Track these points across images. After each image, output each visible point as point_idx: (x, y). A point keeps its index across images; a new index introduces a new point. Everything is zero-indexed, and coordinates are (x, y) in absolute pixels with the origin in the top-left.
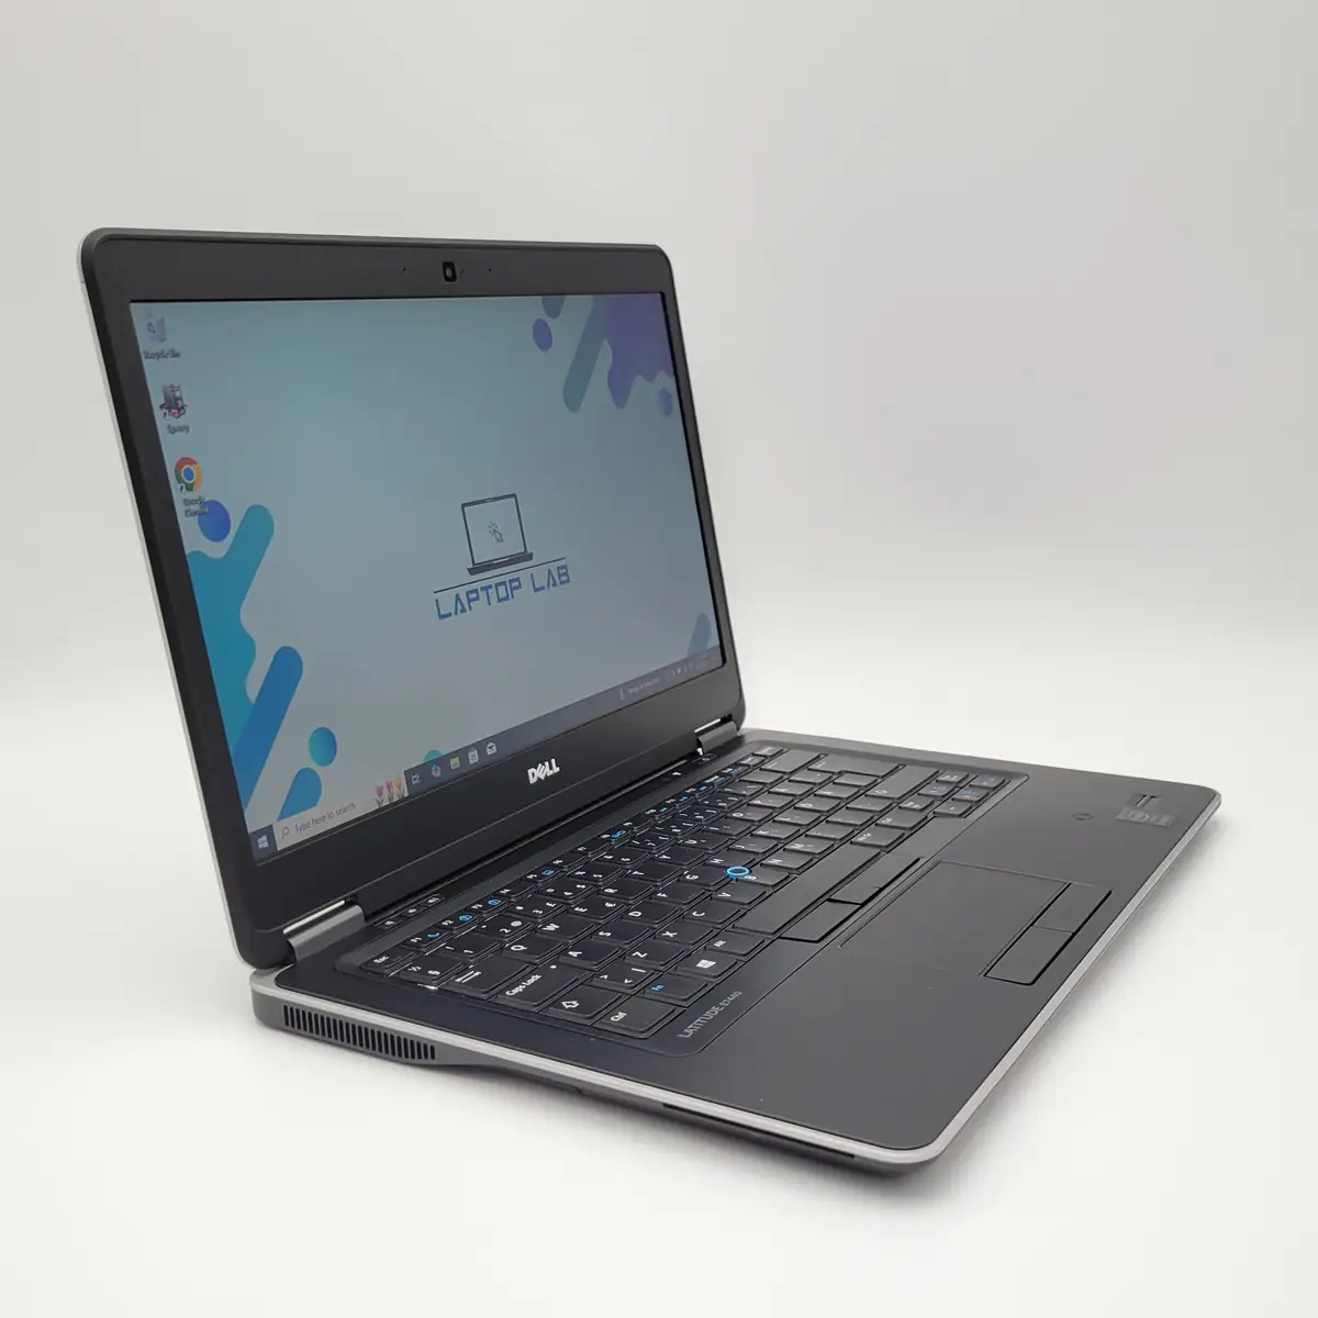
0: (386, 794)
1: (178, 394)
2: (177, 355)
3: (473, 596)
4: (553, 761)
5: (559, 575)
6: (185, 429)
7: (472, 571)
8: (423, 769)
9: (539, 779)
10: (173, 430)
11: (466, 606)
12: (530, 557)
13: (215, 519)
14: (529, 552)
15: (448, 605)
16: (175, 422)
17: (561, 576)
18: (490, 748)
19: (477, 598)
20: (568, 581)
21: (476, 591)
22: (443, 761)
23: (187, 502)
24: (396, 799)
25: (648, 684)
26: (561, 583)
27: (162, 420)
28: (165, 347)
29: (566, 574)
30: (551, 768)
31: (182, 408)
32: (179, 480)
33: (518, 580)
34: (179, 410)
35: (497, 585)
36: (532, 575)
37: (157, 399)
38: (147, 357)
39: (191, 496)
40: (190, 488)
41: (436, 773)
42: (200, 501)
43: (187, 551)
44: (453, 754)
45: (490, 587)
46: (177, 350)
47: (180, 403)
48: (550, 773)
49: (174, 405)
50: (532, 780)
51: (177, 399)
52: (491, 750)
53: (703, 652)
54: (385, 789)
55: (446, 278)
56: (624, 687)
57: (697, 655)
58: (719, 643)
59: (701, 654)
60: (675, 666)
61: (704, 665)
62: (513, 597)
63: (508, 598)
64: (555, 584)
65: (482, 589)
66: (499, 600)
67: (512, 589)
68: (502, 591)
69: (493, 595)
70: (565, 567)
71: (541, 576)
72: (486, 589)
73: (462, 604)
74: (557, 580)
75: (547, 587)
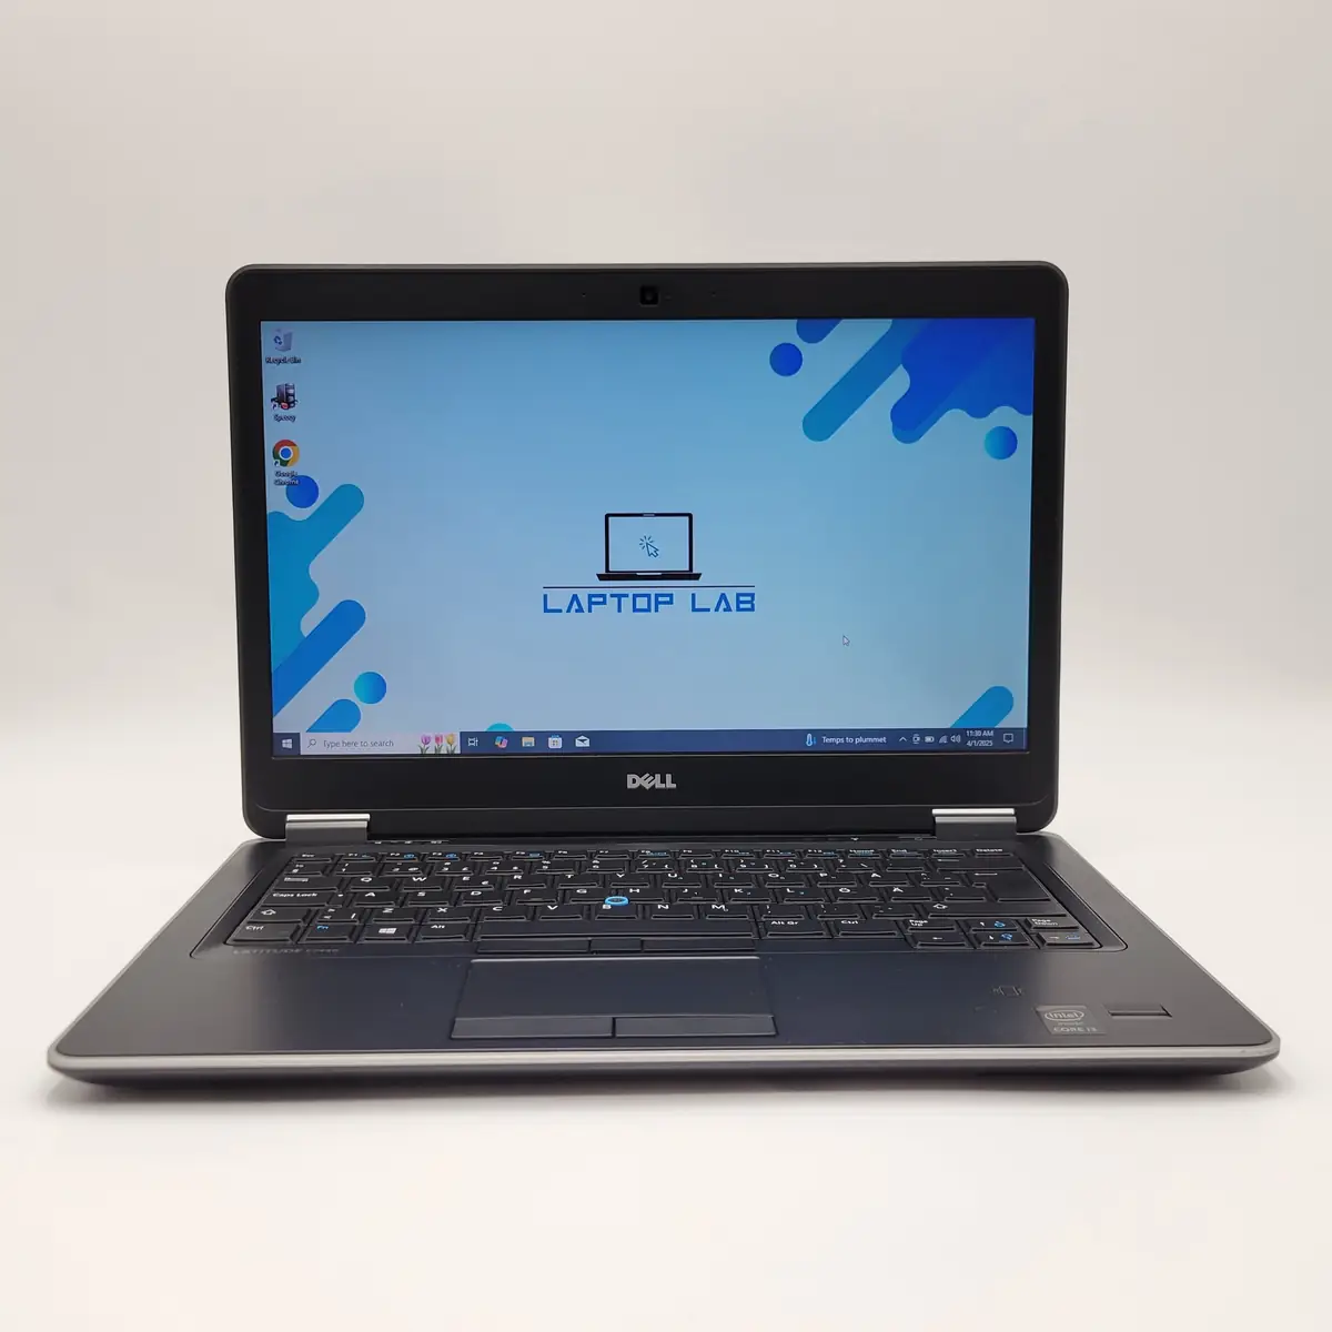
0: (433, 745)
1: (291, 391)
2: (299, 361)
3: (596, 600)
4: (668, 777)
5: (738, 602)
6: (293, 418)
7: (601, 577)
8: (487, 737)
9: (641, 786)
10: (278, 418)
11: (586, 607)
12: (697, 577)
13: (303, 490)
14: (694, 572)
15: (560, 599)
16: (281, 412)
17: (746, 602)
18: (583, 741)
19: (604, 603)
20: (752, 609)
21: (604, 596)
22: (512, 736)
23: (278, 474)
24: (442, 752)
25: (860, 740)
26: (739, 609)
27: (270, 410)
28: (288, 355)
29: (751, 602)
30: (663, 781)
31: (293, 402)
32: (276, 456)
33: (671, 596)
34: (289, 404)
35: (635, 596)
36: (693, 595)
37: (269, 392)
38: (267, 361)
39: (284, 470)
40: (284, 464)
41: (502, 744)
42: (293, 475)
43: (269, 510)
44: (527, 734)
45: (626, 596)
46: (298, 357)
47: (291, 399)
48: (659, 785)
49: (285, 399)
50: (630, 785)
51: (288, 395)
52: (582, 743)
53: (986, 730)
54: (433, 741)
55: (644, 301)
56: (817, 733)
57: (974, 730)
58: (1026, 726)
59: (982, 730)
60: (923, 732)
61: (983, 743)
62: (657, 610)
63: (648, 610)
64: (728, 609)
65: (612, 596)
66: (635, 610)
67: (657, 603)
68: (642, 602)
69: (627, 603)
70: (752, 595)
71: (708, 598)
72: (619, 597)
73: (579, 604)
74: (733, 605)
75: (712, 610)
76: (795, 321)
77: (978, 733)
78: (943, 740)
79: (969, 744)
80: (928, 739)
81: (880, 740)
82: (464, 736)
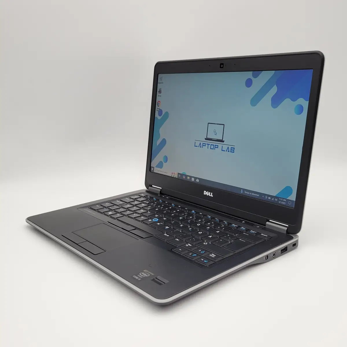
0: (173, 175)
1: (161, 90)
2: (163, 83)
3: (204, 145)
4: (212, 193)
5: (231, 150)
6: (160, 96)
7: (206, 139)
8: (182, 175)
9: (206, 195)
10: (159, 96)
11: (202, 147)
12: (223, 141)
13: (160, 112)
14: (223, 140)
15: (198, 144)
17: (233, 150)
19: (205, 146)
20: (234, 152)
21: (205, 144)
22: (186, 176)
23: (158, 109)
24: (175, 177)
25: (253, 194)
26: (231, 152)
27: (158, 94)
28: (161, 82)
29: (234, 150)
30: (211, 194)
32: (157, 104)
33: (218, 146)
35: (211, 145)
36: (222, 146)
37: (158, 90)
38: (159, 83)
39: (158, 107)
40: (158, 106)
41: (184, 177)
42: (159, 109)
43: (155, 117)
44: (189, 176)
45: (209, 144)
48: (210, 195)
49: (160, 92)
50: (204, 194)
52: (198, 181)
53: (284, 199)
54: (173, 174)
55: (221, 67)
56: (244, 190)
57: (281, 198)
58: (295, 200)
59: (283, 199)
60: (269, 196)
61: (283, 203)
62: (215, 149)
63: (213, 149)
64: (229, 151)
65: (207, 144)
66: (211, 148)
67: (215, 147)
68: (212, 147)
69: (209, 146)
70: (234, 148)
71: (225, 147)
72: (208, 144)
73: (201, 146)
74: (230, 150)
75: (226, 151)
76: (252, 72)
77: (282, 199)
78: (273, 199)
79: (279, 202)
80: (269, 198)
81: (258, 195)
82: (179, 174)
